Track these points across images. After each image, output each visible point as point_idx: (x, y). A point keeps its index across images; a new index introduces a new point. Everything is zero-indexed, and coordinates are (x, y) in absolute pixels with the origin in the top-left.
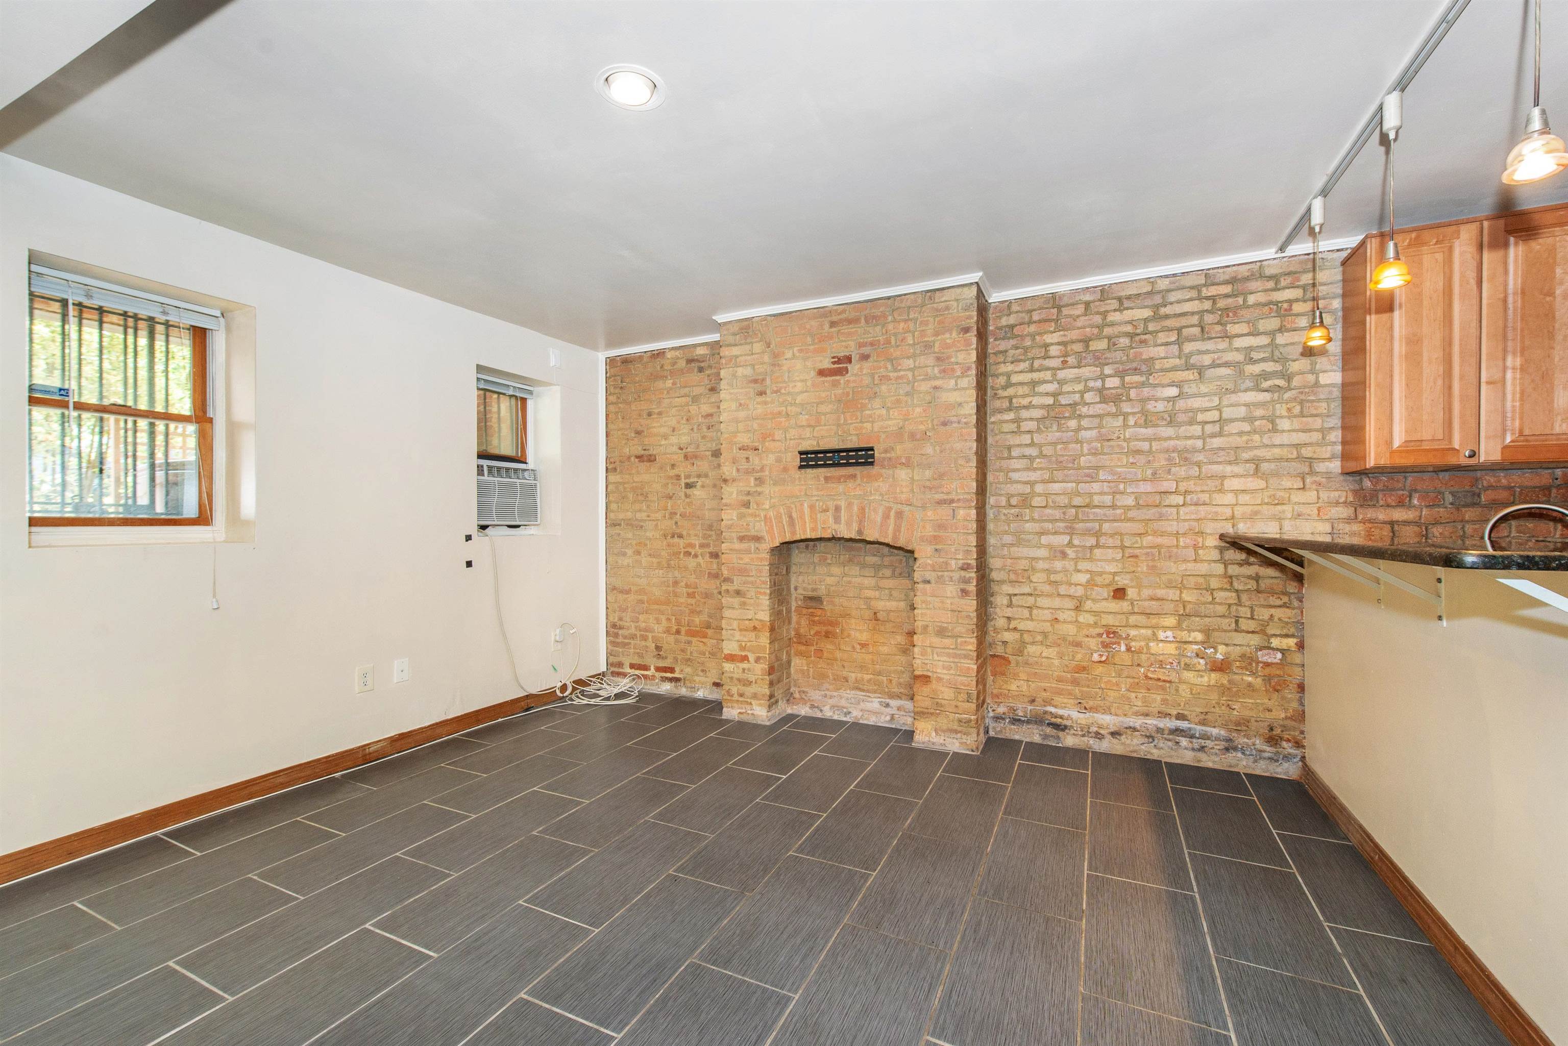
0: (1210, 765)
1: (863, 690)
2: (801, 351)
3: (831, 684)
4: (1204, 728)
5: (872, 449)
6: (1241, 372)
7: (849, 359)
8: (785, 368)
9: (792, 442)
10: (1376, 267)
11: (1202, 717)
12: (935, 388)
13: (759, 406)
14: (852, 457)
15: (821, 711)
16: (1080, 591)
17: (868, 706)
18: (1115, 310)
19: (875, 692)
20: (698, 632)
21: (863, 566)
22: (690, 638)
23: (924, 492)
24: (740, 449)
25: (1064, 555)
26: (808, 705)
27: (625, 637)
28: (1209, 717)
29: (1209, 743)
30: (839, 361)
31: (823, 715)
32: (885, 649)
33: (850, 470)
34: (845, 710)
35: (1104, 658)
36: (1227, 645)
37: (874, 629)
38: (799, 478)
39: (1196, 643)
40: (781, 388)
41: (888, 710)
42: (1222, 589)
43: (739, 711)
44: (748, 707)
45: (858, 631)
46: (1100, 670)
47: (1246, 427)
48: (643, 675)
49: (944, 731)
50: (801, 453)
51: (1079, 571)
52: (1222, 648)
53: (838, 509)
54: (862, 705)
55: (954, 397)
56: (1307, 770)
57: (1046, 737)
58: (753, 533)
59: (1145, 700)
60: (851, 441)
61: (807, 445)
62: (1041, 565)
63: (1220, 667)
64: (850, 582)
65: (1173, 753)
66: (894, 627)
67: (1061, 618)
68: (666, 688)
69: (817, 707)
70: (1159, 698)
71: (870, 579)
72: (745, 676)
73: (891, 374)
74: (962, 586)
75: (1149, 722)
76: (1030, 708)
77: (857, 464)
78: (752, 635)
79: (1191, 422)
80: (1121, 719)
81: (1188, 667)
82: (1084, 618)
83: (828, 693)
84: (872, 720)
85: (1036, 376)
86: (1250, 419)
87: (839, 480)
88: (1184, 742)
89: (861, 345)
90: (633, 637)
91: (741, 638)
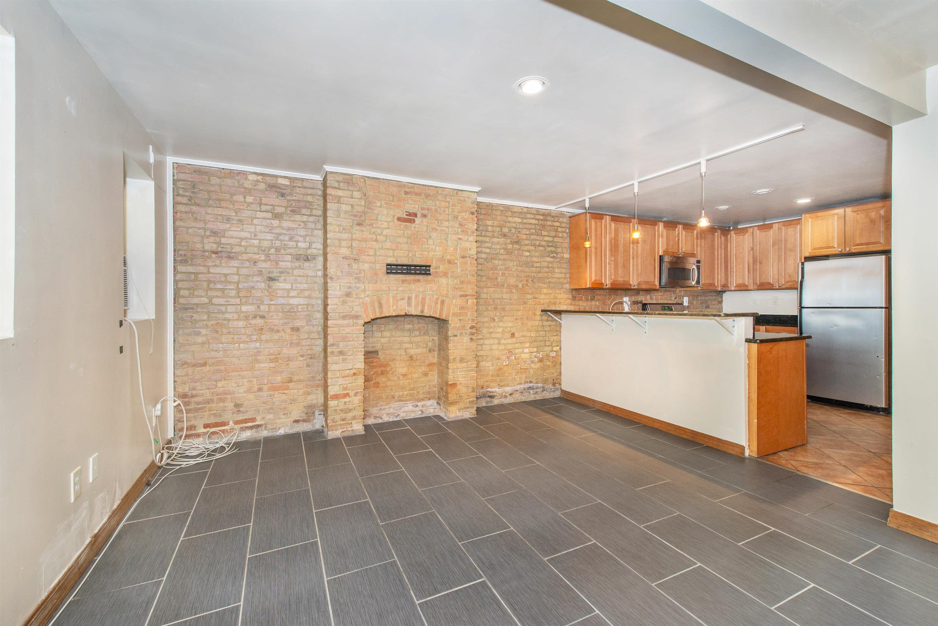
0: (538, 398)
1: (404, 401)
2: (386, 204)
3: (384, 402)
4: (537, 385)
5: (429, 266)
6: (545, 249)
7: (415, 215)
8: (376, 212)
9: (380, 258)
10: (632, 232)
11: (537, 380)
12: (460, 239)
13: (357, 232)
14: (418, 270)
15: (381, 418)
16: (500, 336)
17: (406, 409)
18: (510, 216)
19: (410, 400)
20: (280, 386)
21: (403, 330)
22: (272, 393)
23: (454, 290)
24: (343, 258)
25: (494, 320)
26: (372, 417)
27: (198, 403)
28: (538, 380)
29: (538, 390)
30: (409, 214)
31: (383, 420)
32: (415, 376)
33: (417, 277)
34: (396, 414)
35: (507, 363)
36: (542, 352)
37: (410, 365)
38: (386, 279)
39: (534, 352)
40: (373, 224)
41: (417, 409)
42: (541, 331)
43: (341, 431)
44: (349, 426)
45: (401, 368)
46: (506, 368)
47: (547, 270)
48: (220, 431)
49: (462, 409)
50: (388, 265)
51: (499, 327)
52: (541, 353)
53: (409, 298)
54: (403, 409)
55: (467, 245)
56: (562, 391)
57: (487, 402)
58: (353, 313)
59: (520, 378)
60: (417, 260)
61: (391, 260)
62: (486, 325)
63: (541, 360)
64: (396, 340)
65: (529, 397)
66: (420, 363)
67: (493, 348)
68: (247, 435)
69: (379, 417)
70: (524, 376)
71: (407, 337)
72: (346, 407)
73: (438, 228)
74: (471, 336)
75: (521, 386)
76: (481, 391)
77: (421, 274)
78: (350, 379)
79: (533, 266)
80: (513, 387)
81: (533, 362)
82: (502, 347)
83: (382, 407)
84: (412, 416)
85: (484, 239)
86: (548, 267)
87: (409, 282)
88: (531, 391)
89: (422, 209)
90: (208, 402)
91: (344, 382)
